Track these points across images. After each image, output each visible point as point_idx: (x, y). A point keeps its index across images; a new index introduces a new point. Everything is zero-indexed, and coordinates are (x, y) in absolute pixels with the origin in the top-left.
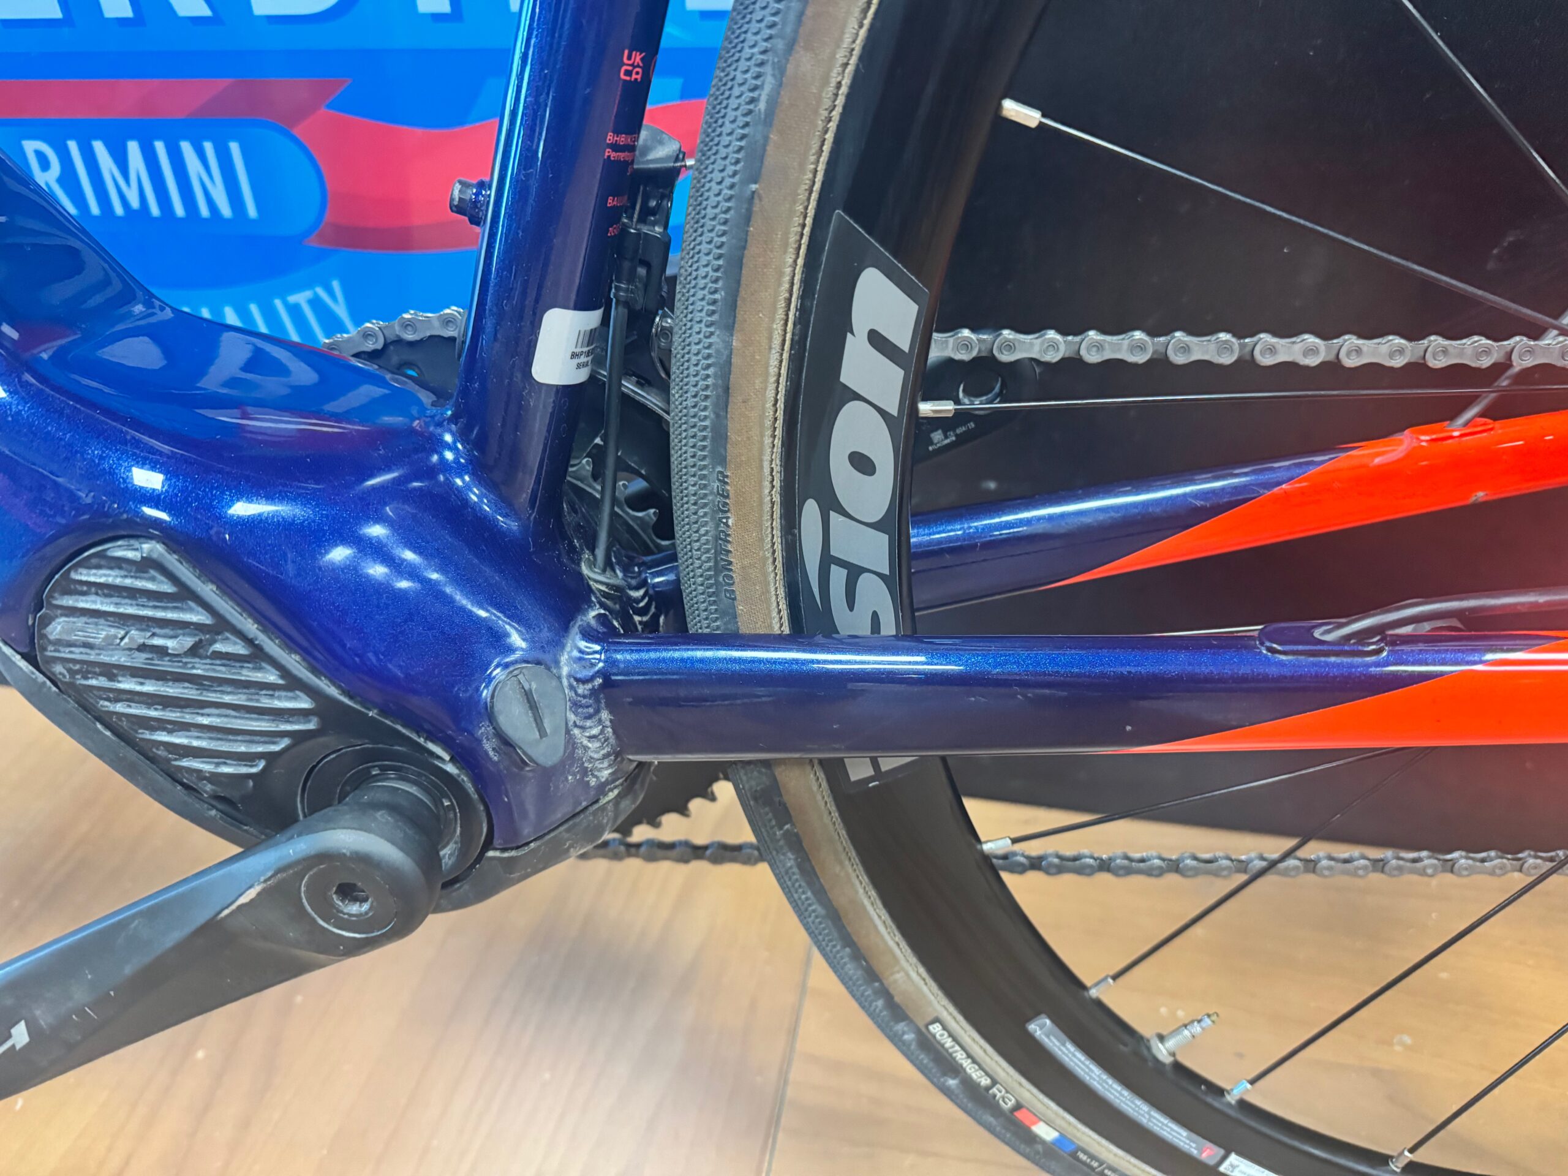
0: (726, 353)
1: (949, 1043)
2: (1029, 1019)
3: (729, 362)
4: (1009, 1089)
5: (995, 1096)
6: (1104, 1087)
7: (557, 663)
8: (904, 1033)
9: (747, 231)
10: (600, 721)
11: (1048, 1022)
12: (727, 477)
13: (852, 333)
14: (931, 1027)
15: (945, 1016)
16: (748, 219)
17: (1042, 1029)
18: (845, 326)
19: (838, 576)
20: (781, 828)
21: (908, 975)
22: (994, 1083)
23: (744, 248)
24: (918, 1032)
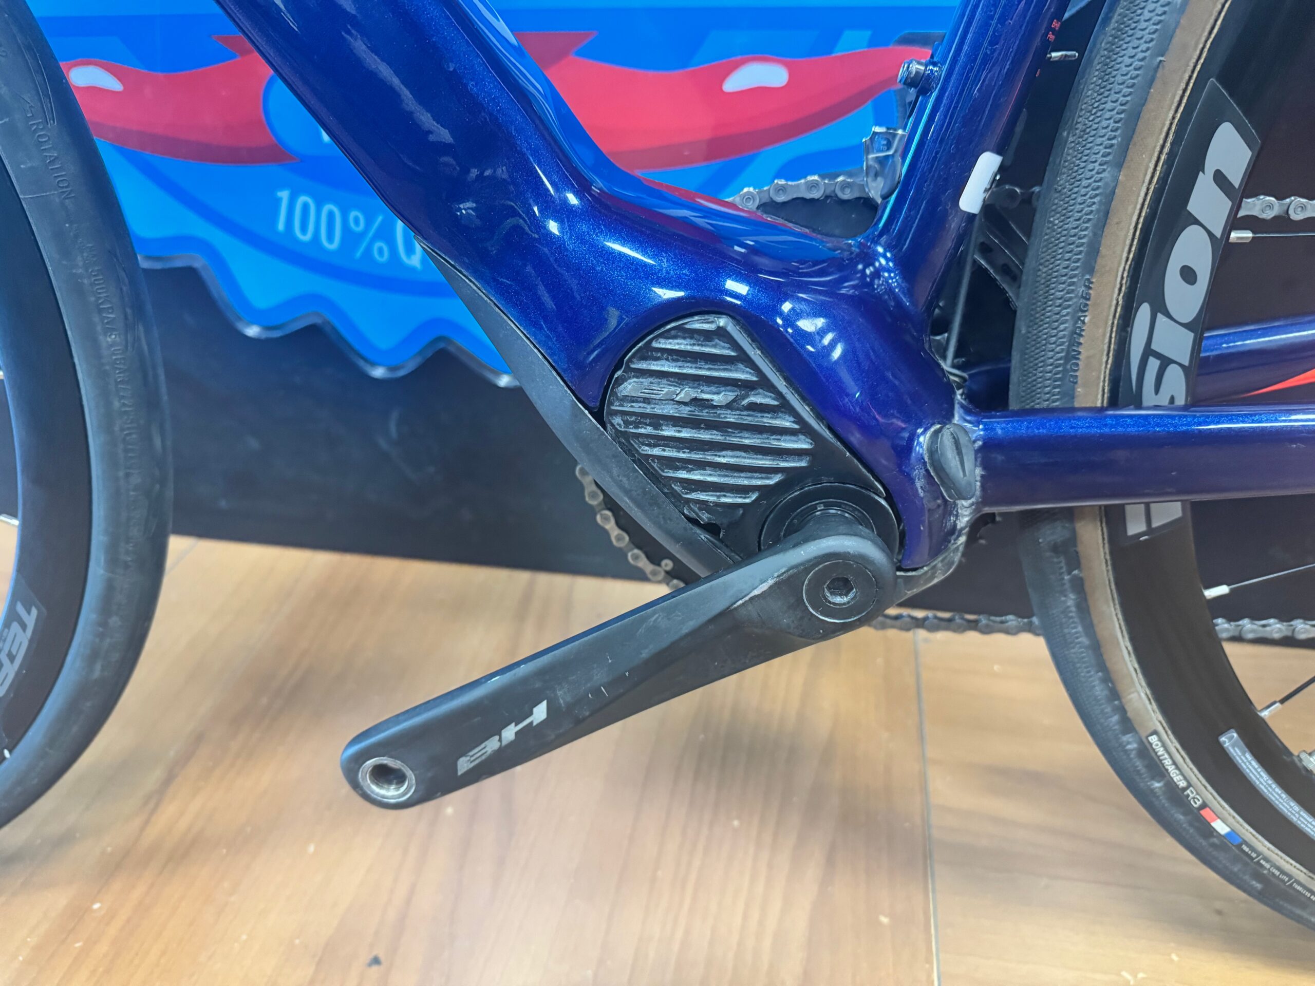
0: (1113, 185)
1: (1161, 751)
2: (1222, 733)
3: (1113, 192)
4: (1199, 792)
5: (1188, 796)
6: (1268, 791)
8: (1129, 743)
9: (1149, 92)
11: (1235, 735)
12: (1092, 283)
13: (1204, 172)
14: (1150, 738)
15: (1160, 729)
16: (1151, 82)
17: (1230, 741)
18: (1200, 166)
19: (1153, 364)
20: (1069, 573)
21: (1139, 695)
22: (1189, 785)
23: (1144, 105)
24: (1141, 742)
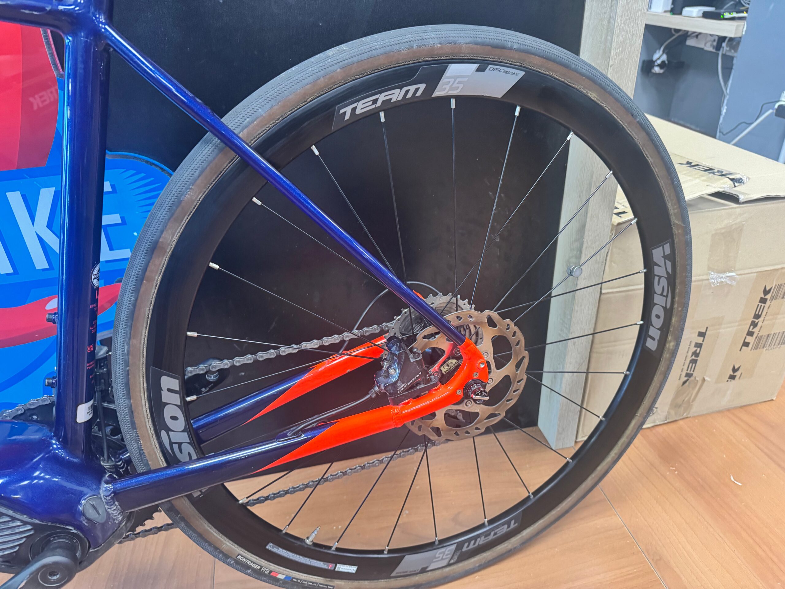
0: (130, 404)
1: (244, 560)
2: (266, 545)
3: (131, 406)
4: (267, 567)
5: (263, 571)
6: (294, 558)
7: (99, 493)
8: (231, 562)
10: (115, 505)
11: (272, 544)
12: (137, 432)
13: (163, 390)
15: (241, 552)
16: (128, 375)
17: (270, 547)
18: (160, 389)
20: (177, 516)
21: (226, 544)
22: (262, 567)
24: (234, 560)
